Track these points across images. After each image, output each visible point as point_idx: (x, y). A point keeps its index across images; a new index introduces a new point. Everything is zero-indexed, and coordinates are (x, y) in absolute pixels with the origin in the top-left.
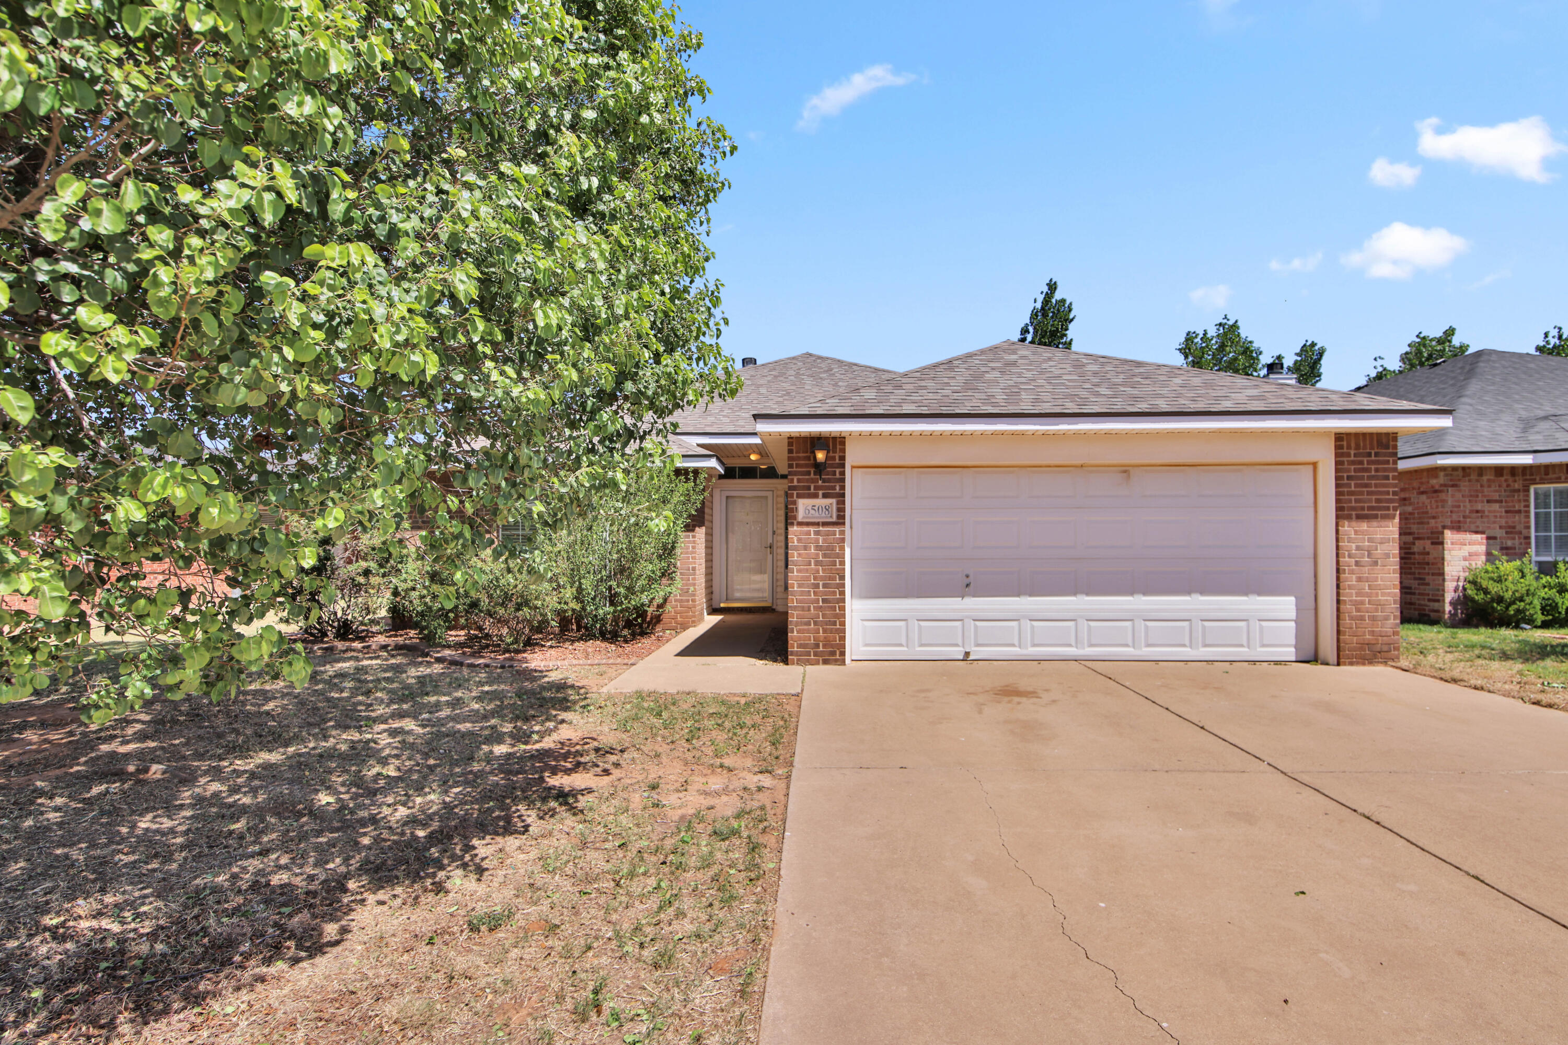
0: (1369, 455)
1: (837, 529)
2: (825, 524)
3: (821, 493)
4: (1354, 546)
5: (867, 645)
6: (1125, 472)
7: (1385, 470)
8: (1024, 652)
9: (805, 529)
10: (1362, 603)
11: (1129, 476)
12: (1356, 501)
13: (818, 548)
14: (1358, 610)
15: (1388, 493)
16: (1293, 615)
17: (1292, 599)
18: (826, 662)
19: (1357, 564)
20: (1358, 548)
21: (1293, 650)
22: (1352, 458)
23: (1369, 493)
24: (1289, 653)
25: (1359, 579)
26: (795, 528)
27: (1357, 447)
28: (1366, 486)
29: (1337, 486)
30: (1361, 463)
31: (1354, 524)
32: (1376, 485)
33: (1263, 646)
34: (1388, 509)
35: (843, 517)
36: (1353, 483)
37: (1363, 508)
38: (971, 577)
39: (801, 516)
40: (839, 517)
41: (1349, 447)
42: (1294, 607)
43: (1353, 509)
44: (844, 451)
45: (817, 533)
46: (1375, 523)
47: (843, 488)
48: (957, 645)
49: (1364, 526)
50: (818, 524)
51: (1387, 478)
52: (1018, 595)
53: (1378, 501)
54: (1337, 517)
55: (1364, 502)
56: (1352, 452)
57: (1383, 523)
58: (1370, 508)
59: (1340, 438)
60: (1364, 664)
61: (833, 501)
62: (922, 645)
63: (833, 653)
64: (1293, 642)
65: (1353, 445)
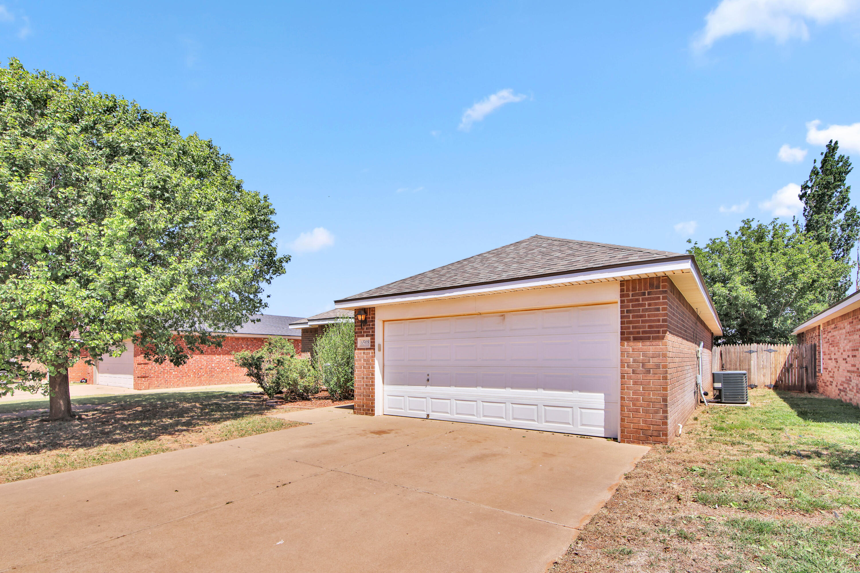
0: (644, 294)
1: (371, 351)
2: (367, 349)
3: (365, 334)
4: (631, 359)
5: (389, 408)
6: (502, 316)
7: (656, 304)
8: (452, 417)
9: (360, 351)
10: (638, 400)
11: (504, 318)
12: (634, 327)
13: (364, 360)
14: (634, 405)
15: (659, 321)
16: (603, 406)
17: (602, 395)
18: (366, 414)
19: (634, 372)
20: (634, 361)
21: (603, 429)
22: (631, 298)
23: (643, 322)
24: (601, 431)
25: (635, 383)
26: (357, 351)
27: (634, 289)
28: (641, 316)
29: (622, 317)
30: (638, 300)
31: (631, 344)
32: (649, 316)
33: (583, 425)
34: (658, 332)
35: (374, 346)
36: (631, 315)
37: (638, 333)
38: (430, 375)
39: (359, 345)
40: (371, 346)
41: (628, 290)
42: (603, 401)
43: (631, 333)
44: (374, 314)
45: (364, 353)
46: (648, 343)
47: (374, 332)
48: (424, 411)
49: (639, 345)
50: (364, 349)
51: (658, 310)
52: (450, 386)
53: (650, 327)
54: (622, 339)
55: (640, 328)
56: (631, 293)
57: (654, 343)
58: (644, 332)
59: (624, 283)
60: (639, 443)
61: (369, 338)
62: (410, 409)
63: (369, 410)
64: (603, 425)
65: (631, 288)
